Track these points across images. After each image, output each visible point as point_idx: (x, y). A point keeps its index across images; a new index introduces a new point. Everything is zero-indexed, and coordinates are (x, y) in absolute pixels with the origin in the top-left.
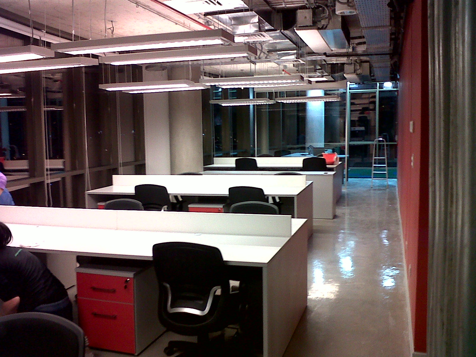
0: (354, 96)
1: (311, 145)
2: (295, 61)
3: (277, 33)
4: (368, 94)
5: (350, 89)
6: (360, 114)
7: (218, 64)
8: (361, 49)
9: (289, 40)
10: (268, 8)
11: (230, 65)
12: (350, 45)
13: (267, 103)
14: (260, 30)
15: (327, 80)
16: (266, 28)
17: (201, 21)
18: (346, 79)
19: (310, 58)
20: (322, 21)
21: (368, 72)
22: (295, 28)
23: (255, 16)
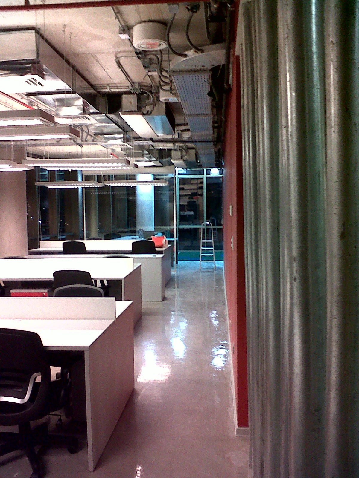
0: (182, 181)
1: (141, 228)
2: (122, 145)
3: (103, 117)
4: (196, 180)
5: (179, 174)
6: (189, 198)
7: (42, 145)
8: (186, 136)
9: (114, 124)
10: (92, 91)
11: (56, 147)
12: (176, 132)
13: (96, 186)
14: (85, 112)
15: (155, 165)
16: (91, 111)
17: (24, 101)
18: (173, 164)
19: (137, 143)
20: (146, 107)
21: (194, 159)
22: (120, 113)
23: (79, 98)
